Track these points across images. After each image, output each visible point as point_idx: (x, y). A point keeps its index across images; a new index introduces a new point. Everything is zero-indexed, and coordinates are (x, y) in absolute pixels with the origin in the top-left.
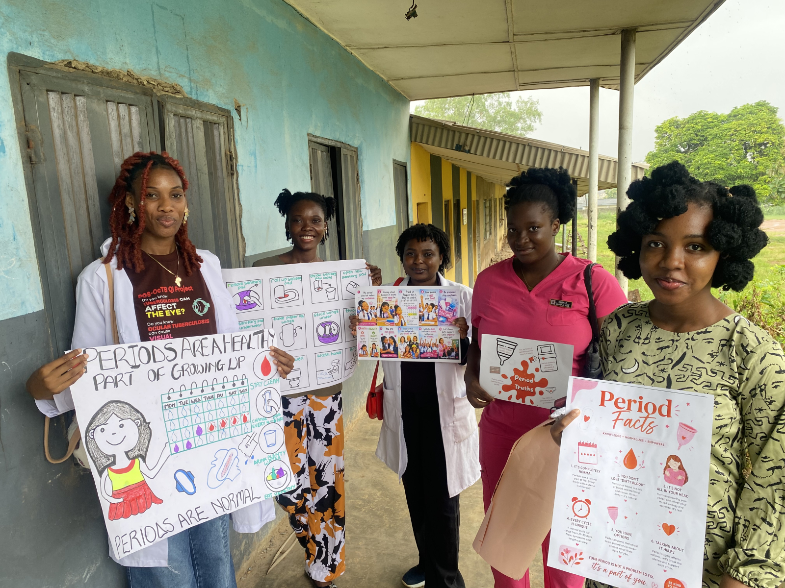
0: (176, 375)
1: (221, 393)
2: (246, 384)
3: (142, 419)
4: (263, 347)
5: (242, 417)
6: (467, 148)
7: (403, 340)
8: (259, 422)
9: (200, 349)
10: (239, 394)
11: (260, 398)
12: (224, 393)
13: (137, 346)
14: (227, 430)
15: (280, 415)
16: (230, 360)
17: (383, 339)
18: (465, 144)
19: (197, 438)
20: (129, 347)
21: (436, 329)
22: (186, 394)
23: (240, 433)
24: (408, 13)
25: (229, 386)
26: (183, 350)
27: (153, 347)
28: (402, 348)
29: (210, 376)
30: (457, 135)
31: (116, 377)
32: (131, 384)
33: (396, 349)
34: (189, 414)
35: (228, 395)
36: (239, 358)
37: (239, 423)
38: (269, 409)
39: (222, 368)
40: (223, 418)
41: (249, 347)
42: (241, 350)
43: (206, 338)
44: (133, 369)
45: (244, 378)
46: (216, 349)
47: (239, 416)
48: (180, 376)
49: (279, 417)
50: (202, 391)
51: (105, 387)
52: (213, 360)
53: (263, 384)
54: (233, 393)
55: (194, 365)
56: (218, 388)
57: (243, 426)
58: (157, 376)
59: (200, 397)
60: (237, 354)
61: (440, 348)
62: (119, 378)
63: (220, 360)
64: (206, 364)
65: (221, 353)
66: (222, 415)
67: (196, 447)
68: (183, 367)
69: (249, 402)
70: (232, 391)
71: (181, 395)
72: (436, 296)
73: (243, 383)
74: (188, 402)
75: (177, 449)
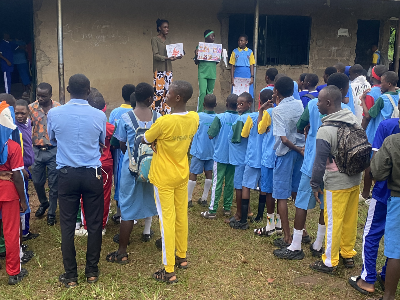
7: (209, 56)
17: (204, 55)
21: (216, 54)
28: (208, 57)
33: (207, 58)
61: (217, 58)
72: (217, 46)
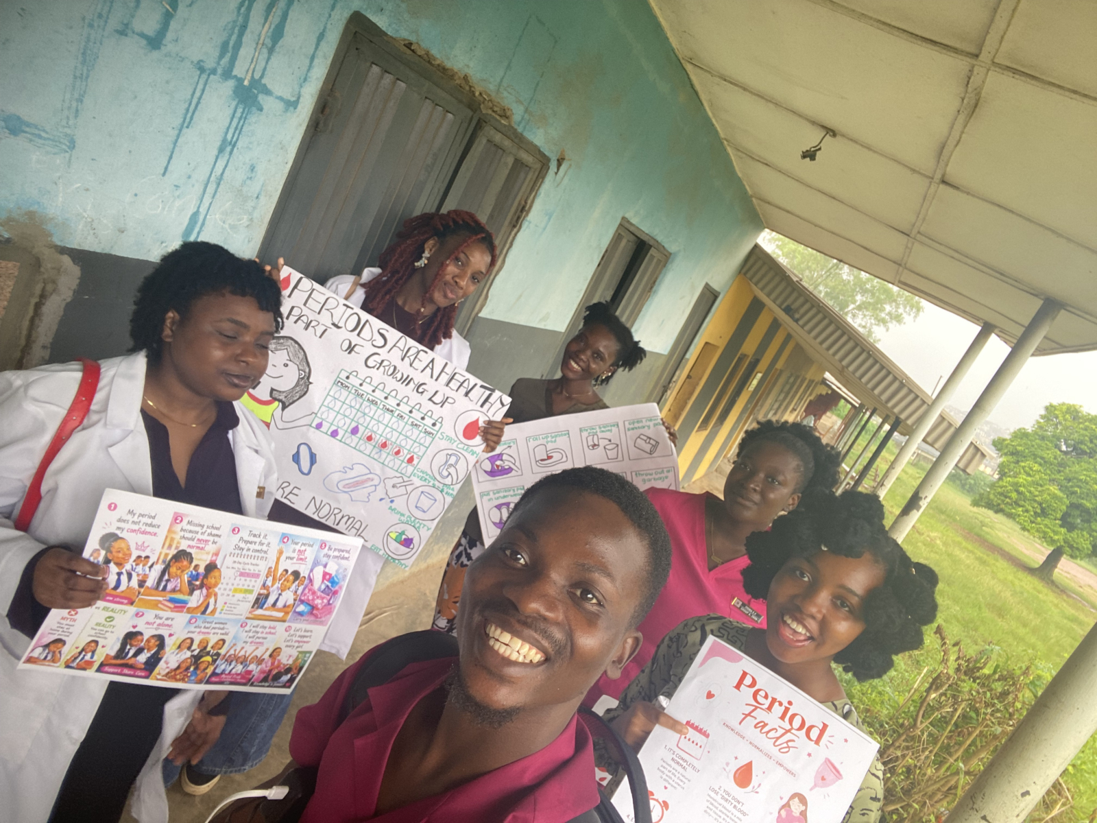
0: (370, 363)
1: (404, 415)
2: (437, 428)
3: (307, 375)
4: (482, 406)
5: (409, 456)
6: (797, 316)
8: (424, 475)
9: (412, 358)
10: (421, 431)
11: (443, 454)
12: (407, 417)
13: (352, 308)
14: (384, 455)
15: (453, 489)
16: (436, 392)
18: (797, 310)
19: (348, 435)
20: (344, 305)
22: (367, 388)
23: (395, 468)
24: (807, 151)
25: (417, 415)
26: (394, 346)
27: (367, 321)
29: (405, 391)
30: (795, 295)
31: (311, 321)
32: (320, 337)
34: (357, 407)
35: (410, 422)
36: (447, 398)
37: (402, 458)
38: (445, 473)
39: (422, 393)
40: (389, 440)
41: (467, 394)
42: (457, 391)
43: (426, 352)
44: (332, 327)
45: (440, 420)
46: (428, 370)
47: (406, 452)
48: (373, 367)
49: (451, 492)
50: (386, 398)
51: (296, 322)
52: (418, 378)
53: (456, 444)
54: (416, 425)
55: (395, 368)
56: (405, 408)
57: (404, 465)
58: (351, 349)
59: (379, 402)
60: (448, 392)
62: (313, 324)
63: (424, 384)
64: (408, 376)
65: (432, 377)
66: (389, 436)
67: (341, 441)
68: (383, 361)
69: (427, 448)
70: (416, 422)
71: (361, 385)
73: (434, 425)
74: (364, 397)
75: (319, 426)
